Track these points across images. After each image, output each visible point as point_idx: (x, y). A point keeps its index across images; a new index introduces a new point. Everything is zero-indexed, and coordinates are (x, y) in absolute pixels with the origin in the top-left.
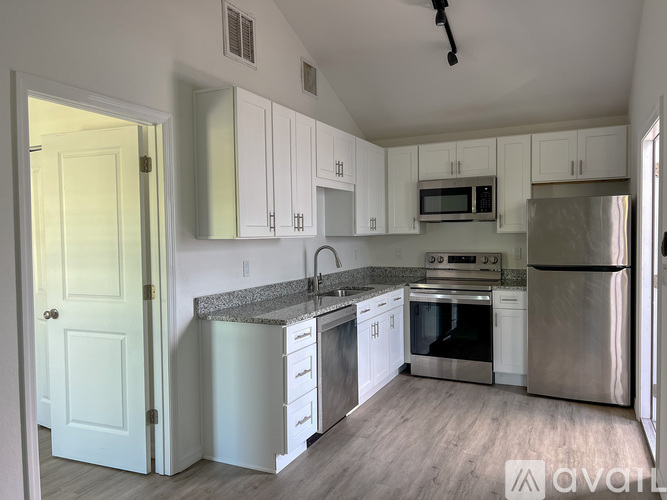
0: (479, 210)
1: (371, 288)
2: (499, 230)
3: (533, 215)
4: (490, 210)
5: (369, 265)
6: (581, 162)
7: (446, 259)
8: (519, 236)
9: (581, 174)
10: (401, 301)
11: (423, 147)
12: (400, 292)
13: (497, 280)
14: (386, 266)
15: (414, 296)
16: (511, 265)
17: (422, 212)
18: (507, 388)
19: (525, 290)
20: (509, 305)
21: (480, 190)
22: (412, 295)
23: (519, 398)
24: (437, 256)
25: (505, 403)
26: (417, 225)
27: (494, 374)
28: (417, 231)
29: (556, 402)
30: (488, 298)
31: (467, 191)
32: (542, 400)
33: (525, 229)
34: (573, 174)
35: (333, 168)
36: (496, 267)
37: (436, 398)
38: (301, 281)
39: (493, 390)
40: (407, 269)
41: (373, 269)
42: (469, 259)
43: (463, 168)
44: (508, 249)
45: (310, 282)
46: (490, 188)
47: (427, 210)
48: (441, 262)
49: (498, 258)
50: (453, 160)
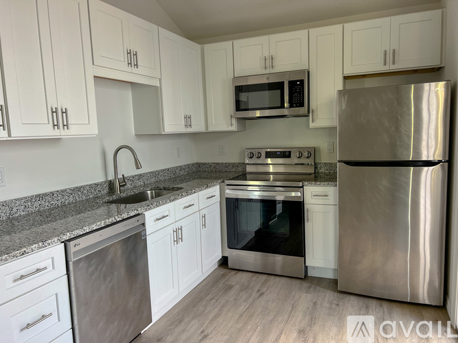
0: (291, 106)
1: (181, 188)
2: (312, 125)
3: (344, 107)
4: (302, 105)
5: (195, 161)
6: (394, 50)
7: (263, 154)
8: (331, 130)
9: (394, 63)
10: (217, 198)
11: (237, 42)
12: (215, 190)
13: (310, 174)
14: (210, 162)
15: (230, 193)
16: (324, 158)
17: (238, 108)
18: (319, 282)
19: (336, 186)
20: (320, 201)
21: (292, 84)
22: (227, 191)
23: (329, 295)
24: (255, 152)
25: (315, 304)
26: (234, 121)
27: (306, 268)
28: (234, 128)
29: (366, 300)
30: (299, 194)
31: (279, 86)
32: (352, 298)
33: (336, 123)
34: (385, 64)
35: (123, 58)
36: (310, 161)
37: (245, 301)
38: (97, 185)
39: (305, 284)
40: (229, 164)
41: (199, 165)
42: (286, 155)
43: (276, 63)
44: (321, 143)
45: (111, 185)
46: (302, 82)
47: (242, 107)
48: (259, 157)
49: (313, 153)
50: (267, 55)
